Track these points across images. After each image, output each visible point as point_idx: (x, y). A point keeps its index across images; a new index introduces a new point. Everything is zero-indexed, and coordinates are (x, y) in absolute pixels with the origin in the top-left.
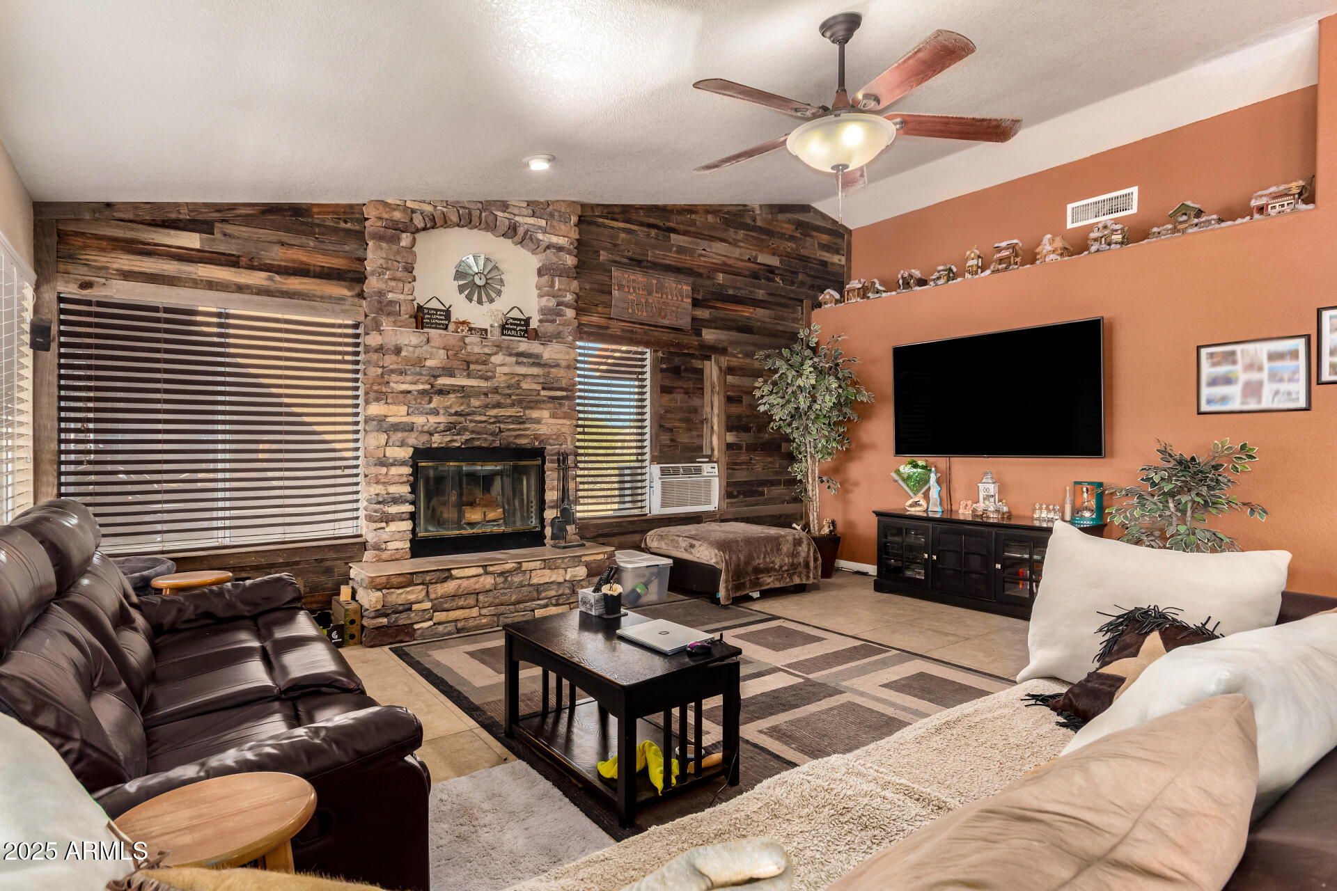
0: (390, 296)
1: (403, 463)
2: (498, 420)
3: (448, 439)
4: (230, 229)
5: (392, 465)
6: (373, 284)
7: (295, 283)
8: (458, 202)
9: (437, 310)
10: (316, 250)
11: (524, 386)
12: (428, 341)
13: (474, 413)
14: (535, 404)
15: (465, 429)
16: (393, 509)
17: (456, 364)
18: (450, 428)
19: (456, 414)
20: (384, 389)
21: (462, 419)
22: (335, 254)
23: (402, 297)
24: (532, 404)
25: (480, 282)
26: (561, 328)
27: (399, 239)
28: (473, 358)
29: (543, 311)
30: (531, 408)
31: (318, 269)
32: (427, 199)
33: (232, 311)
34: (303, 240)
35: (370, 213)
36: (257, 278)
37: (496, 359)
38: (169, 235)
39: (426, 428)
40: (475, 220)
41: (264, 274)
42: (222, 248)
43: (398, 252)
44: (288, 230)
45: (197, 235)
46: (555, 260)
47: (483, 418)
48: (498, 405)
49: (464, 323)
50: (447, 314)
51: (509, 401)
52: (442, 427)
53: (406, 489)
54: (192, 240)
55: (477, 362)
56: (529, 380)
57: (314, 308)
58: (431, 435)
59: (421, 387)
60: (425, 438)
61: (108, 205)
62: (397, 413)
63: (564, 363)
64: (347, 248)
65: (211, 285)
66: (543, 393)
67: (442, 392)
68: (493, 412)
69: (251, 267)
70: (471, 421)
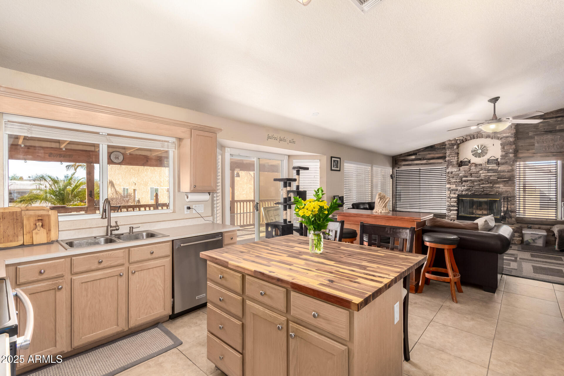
0: (451, 160)
1: (455, 198)
2: (483, 187)
3: (467, 192)
4: (420, 153)
5: (452, 198)
6: (447, 159)
7: (432, 161)
8: (470, 134)
9: (466, 161)
10: (436, 154)
11: (491, 178)
12: (459, 170)
13: (475, 186)
14: (498, 183)
15: (472, 190)
16: (452, 208)
17: (467, 175)
18: (467, 190)
19: (469, 186)
20: (450, 181)
21: (472, 188)
22: (440, 153)
23: (454, 160)
24: (496, 183)
25: (480, 151)
26: (507, 160)
27: (454, 147)
28: (472, 173)
29: (502, 156)
30: (496, 184)
31: (436, 157)
32: (461, 136)
33: (421, 168)
34: (433, 152)
35: (447, 143)
36: (425, 162)
37: (481, 172)
38: (410, 157)
39: (460, 190)
40: (475, 137)
41: (426, 161)
42: (418, 157)
43: (453, 150)
44: (430, 151)
45: (414, 156)
46: (505, 141)
47: (478, 187)
48: (483, 184)
49: (473, 163)
50: (469, 162)
51: (487, 182)
52: (465, 190)
53: (455, 204)
54: (413, 157)
55: (473, 174)
56: (492, 176)
57: (435, 166)
58: (462, 191)
59: (458, 180)
60: (461, 192)
61: (401, 154)
62: (453, 187)
63: (506, 171)
64: (443, 151)
65: (417, 164)
66: (498, 180)
67: (465, 181)
68: (482, 186)
69: (424, 160)
70: (474, 188)
